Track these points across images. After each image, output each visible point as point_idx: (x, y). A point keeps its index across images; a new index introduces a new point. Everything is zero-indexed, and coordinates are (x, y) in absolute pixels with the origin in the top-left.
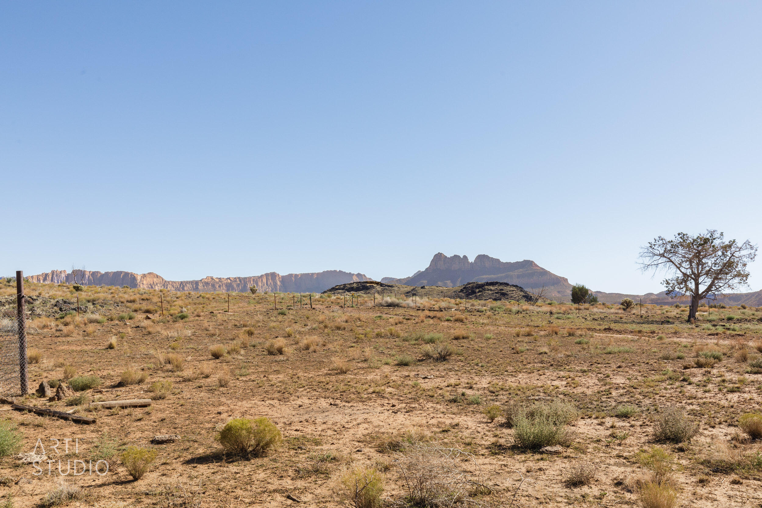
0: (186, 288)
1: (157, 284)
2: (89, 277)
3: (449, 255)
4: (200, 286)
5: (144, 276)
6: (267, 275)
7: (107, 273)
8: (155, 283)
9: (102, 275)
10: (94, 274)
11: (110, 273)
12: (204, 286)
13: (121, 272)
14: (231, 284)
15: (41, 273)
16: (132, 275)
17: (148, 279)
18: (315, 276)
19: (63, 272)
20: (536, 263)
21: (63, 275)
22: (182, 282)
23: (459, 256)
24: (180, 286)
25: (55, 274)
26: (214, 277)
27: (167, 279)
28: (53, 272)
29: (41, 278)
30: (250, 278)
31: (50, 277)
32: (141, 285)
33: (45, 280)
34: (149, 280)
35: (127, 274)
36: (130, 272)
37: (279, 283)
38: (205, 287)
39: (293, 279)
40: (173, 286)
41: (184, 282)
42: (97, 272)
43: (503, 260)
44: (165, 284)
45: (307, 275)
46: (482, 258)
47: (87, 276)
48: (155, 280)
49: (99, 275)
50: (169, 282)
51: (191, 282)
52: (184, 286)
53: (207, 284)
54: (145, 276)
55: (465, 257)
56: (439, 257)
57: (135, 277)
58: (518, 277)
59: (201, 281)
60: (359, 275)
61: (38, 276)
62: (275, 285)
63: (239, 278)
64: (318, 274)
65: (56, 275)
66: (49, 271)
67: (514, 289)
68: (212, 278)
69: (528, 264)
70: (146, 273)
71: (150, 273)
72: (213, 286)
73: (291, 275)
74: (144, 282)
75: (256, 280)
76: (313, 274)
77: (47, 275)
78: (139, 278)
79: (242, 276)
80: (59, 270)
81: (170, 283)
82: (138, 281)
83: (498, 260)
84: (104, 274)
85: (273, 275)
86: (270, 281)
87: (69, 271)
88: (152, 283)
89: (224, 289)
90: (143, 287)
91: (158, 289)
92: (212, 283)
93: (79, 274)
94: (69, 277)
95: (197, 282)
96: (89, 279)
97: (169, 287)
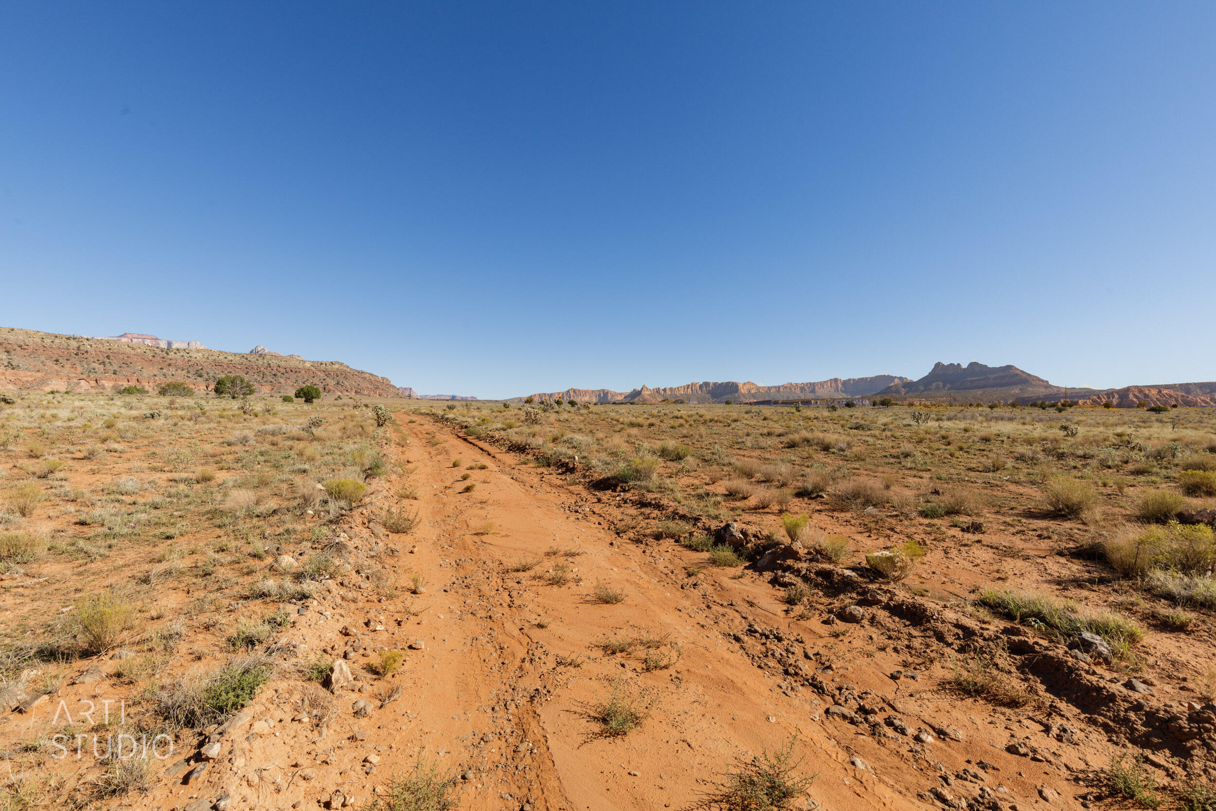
0: (772, 391)
1: (753, 389)
3: (946, 363)
4: (781, 389)
5: (745, 384)
6: (831, 380)
8: (751, 388)
20: (1017, 367)
24: (768, 390)
33: (688, 388)
34: (747, 387)
35: (733, 383)
36: (735, 382)
37: (840, 385)
38: (785, 390)
39: (852, 382)
40: (763, 389)
43: (990, 366)
44: (758, 388)
45: (863, 379)
46: (973, 365)
48: (751, 386)
50: (760, 387)
51: (775, 387)
52: (770, 390)
53: (786, 387)
56: (938, 365)
57: (738, 385)
59: (783, 386)
60: (901, 378)
62: (837, 387)
63: (810, 383)
64: (871, 378)
65: (694, 385)
66: (690, 383)
68: (791, 384)
69: (1009, 367)
70: (745, 382)
71: (748, 382)
73: (850, 380)
74: (744, 388)
75: (822, 384)
76: (867, 378)
77: (689, 385)
78: (741, 386)
79: (812, 382)
80: (696, 382)
81: (762, 387)
82: (740, 388)
83: (985, 366)
84: (720, 384)
85: (836, 380)
86: (833, 384)
87: (701, 383)
88: (749, 388)
89: (798, 391)
90: (743, 390)
91: (753, 392)
92: (790, 387)
93: (706, 384)
94: (701, 386)
95: (779, 387)
96: (712, 387)
97: (761, 390)
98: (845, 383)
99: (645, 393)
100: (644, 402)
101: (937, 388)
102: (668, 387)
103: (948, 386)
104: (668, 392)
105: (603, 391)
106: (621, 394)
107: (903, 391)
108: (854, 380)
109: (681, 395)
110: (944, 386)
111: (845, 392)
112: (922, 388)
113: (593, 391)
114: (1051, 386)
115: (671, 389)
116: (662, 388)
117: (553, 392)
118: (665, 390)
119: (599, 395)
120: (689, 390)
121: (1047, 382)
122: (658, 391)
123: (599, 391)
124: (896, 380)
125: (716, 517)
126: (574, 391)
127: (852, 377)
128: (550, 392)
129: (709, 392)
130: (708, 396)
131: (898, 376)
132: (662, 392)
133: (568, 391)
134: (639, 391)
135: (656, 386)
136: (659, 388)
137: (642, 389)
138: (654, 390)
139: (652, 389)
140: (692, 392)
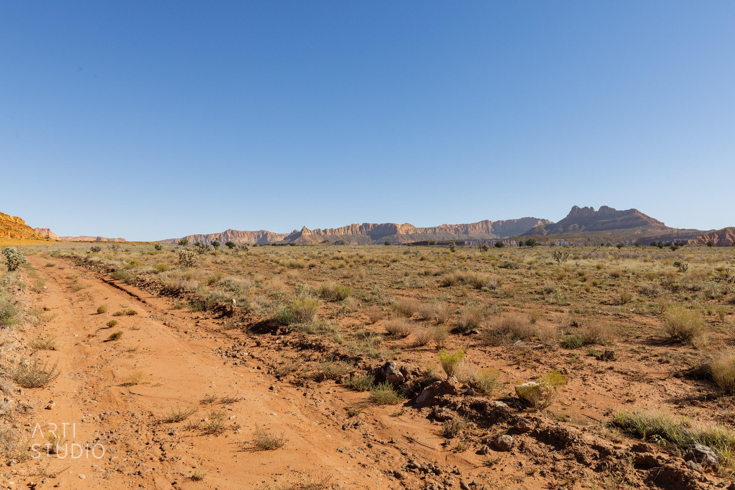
0: (428, 232)
1: (410, 230)
3: (581, 207)
4: (437, 231)
5: (403, 225)
6: (482, 222)
7: (381, 224)
9: (379, 226)
10: (374, 225)
13: (389, 224)
14: (457, 229)
15: (346, 226)
16: (395, 225)
18: (515, 221)
20: (639, 210)
21: (358, 227)
22: (426, 229)
24: (425, 231)
26: (448, 224)
27: (416, 226)
28: (352, 225)
29: (346, 229)
30: (470, 224)
31: (351, 228)
32: (400, 231)
33: (348, 229)
34: (405, 228)
35: (392, 224)
36: (394, 223)
37: (490, 227)
38: (440, 231)
39: (501, 224)
40: (420, 231)
42: (376, 224)
43: (618, 209)
44: (416, 229)
45: (510, 221)
46: (604, 208)
47: (370, 227)
48: (409, 227)
49: (377, 226)
51: (431, 228)
53: (441, 229)
55: (592, 208)
56: (575, 208)
59: (438, 227)
60: (543, 220)
62: (488, 228)
63: (463, 225)
64: (517, 220)
65: (354, 227)
66: (350, 225)
68: (446, 225)
69: (633, 211)
70: (404, 223)
71: (406, 224)
72: (445, 230)
73: (499, 221)
74: (402, 229)
75: (474, 225)
76: (514, 220)
77: (349, 227)
78: (399, 227)
79: (465, 223)
80: (356, 224)
81: (419, 229)
82: (398, 229)
83: (614, 209)
85: (486, 222)
86: (484, 226)
87: (361, 224)
88: (407, 229)
89: (453, 232)
90: (402, 232)
91: (410, 233)
92: (445, 228)
93: (366, 225)
94: (361, 228)
95: (435, 229)
96: (372, 229)
97: (418, 232)
98: (495, 225)
99: (306, 234)
100: (304, 244)
101: (574, 229)
102: (329, 228)
103: (583, 227)
104: (329, 233)
105: (263, 232)
106: (281, 235)
107: (545, 232)
108: (502, 221)
109: (341, 236)
110: (580, 227)
111: (495, 233)
112: (561, 229)
113: (252, 233)
114: (666, 228)
115: (331, 230)
116: (322, 229)
117: (209, 233)
118: (325, 231)
119: (259, 236)
120: (350, 231)
121: (663, 224)
122: (318, 232)
123: (258, 232)
124: (539, 222)
125: (377, 356)
126: (232, 232)
127: (501, 219)
128: (206, 233)
129: (368, 233)
130: (368, 237)
131: (541, 218)
132: (323, 233)
133: (226, 232)
134: (299, 232)
135: (317, 228)
136: (319, 229)
137: (303, 230)
138: (314, 231)
139: (312, 230)
140: (352, 233)
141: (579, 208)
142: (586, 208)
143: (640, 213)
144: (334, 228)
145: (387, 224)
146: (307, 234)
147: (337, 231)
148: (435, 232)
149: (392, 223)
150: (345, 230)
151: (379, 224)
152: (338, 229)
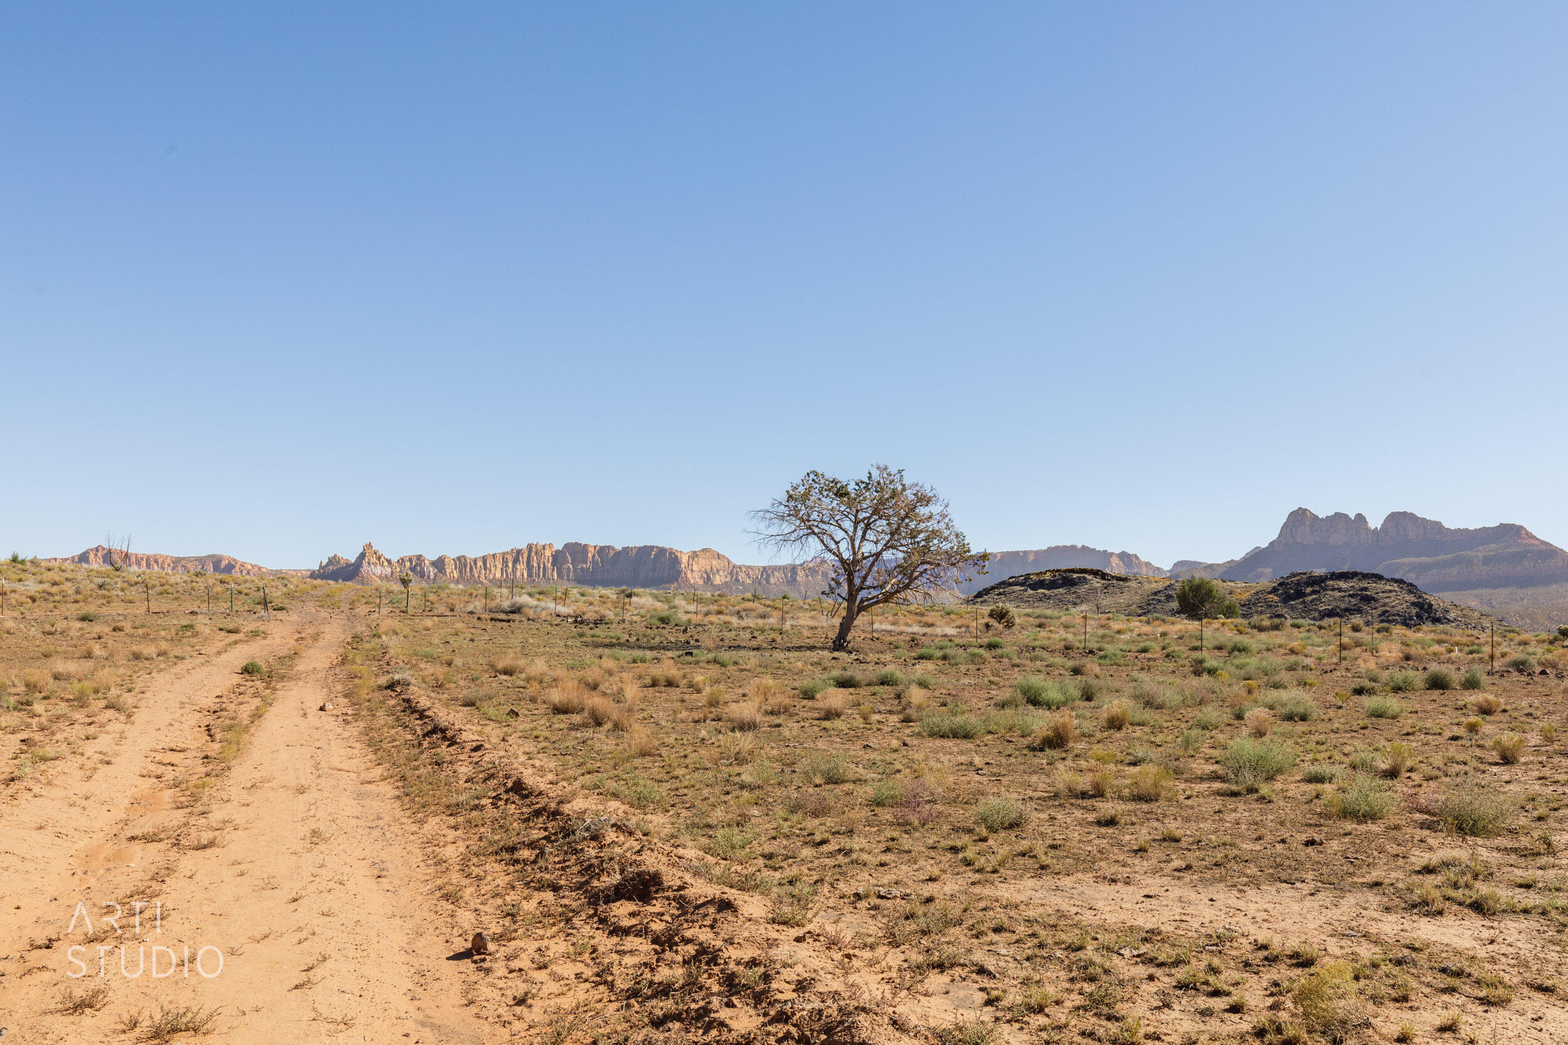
0: (772, 580)
1: (718, 571)
2: (593, 557)
4: (801, 576)
5: (694, 555)
7: (625, 549)
8: (714, 569)
9: (618, 554)
10: (602, 551)
11: (632, 548)
12: (807, 576)
13: (652, 548)
15: (509, 550)
16: (671, 553)
17: (701, 561)
18: (1031, 557)
19: (547, 547)
20: (1530, 530)
21: (548, 553)
22: (765, 568)
23: (1346, 516)
24: (762, 576)
25: (534, 550)
27: (737, 561)
28: (530, 547)
29: (510, 558)
31: (525, 555)
32: (689, 572)
33: (516, 561)
34: (703, 563)
35: (662, 551)
36: (667, 546)
38: (810, 578)
40: (748, 575)
41: (770, 567)
42: (609, 547)
43: (1451, 524)
44: (734, 571)
46: (1398, 520)
47: (590, 555)
48: (715, 562)
49: (612, 553)
50: (740, 568)
51: (783, 569)
52: (768, 576)
54: (697, 556)
55: (1360, 517)
56: (1299, 517)
57: (676, 557)
58: (1487, 561)
59: (801, 565)
60: (1124, 556)
61: (504, 554)
65: (536, 553)
66: (523, 546)
67: (1395, 587)
70: (697, 549)
71: (705, 550)
74: (695, 568)
76: (1025, 553)
77: (519, 552)
78: (684, 560)
80: (542, 543)
81: (743, 569)
82: (683, 566)
83: (1438, 525)
84: (620, 552)
87: (559, 546)
88: (709, 568)
90: (694, 577)
91: (718, 580)
93: (576, 550)
94: (558, 557)
95: (794, 569)
96: (594, 562)
97: (742, 577)
99: (374, 571)
102: (452, 554)
104: (451, 570)
115: (461, 562)
116: (431, 556)
118: (439, 564)
120: (521, 567)
122: (416, 564)
126: (107, 556)
132: (432, 571)
134: (348, 565)
135: (413, 552)
136: (419, 557)
137: (362, 556)
138: (401, 561)
139: (394, 559)
140: (530, 575)
141: (1316, 517)
142: (1339, 517)
143: (1534, 538)
144: (471, 554)
145: (645, 550)
146: (378, 570)
147: (480, 564)
148: (794, 580)
149: (661, 545)
150: (505, 562)
151: (619, 548)
152: (484, 559)
